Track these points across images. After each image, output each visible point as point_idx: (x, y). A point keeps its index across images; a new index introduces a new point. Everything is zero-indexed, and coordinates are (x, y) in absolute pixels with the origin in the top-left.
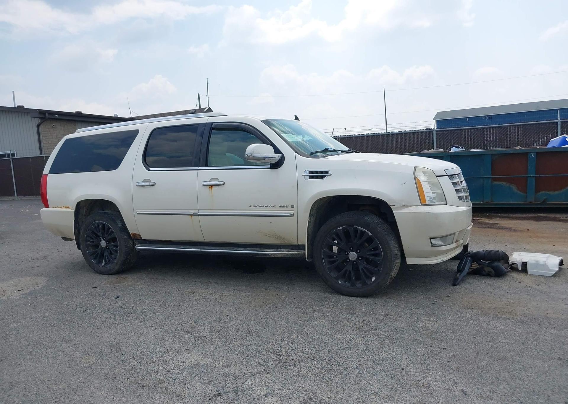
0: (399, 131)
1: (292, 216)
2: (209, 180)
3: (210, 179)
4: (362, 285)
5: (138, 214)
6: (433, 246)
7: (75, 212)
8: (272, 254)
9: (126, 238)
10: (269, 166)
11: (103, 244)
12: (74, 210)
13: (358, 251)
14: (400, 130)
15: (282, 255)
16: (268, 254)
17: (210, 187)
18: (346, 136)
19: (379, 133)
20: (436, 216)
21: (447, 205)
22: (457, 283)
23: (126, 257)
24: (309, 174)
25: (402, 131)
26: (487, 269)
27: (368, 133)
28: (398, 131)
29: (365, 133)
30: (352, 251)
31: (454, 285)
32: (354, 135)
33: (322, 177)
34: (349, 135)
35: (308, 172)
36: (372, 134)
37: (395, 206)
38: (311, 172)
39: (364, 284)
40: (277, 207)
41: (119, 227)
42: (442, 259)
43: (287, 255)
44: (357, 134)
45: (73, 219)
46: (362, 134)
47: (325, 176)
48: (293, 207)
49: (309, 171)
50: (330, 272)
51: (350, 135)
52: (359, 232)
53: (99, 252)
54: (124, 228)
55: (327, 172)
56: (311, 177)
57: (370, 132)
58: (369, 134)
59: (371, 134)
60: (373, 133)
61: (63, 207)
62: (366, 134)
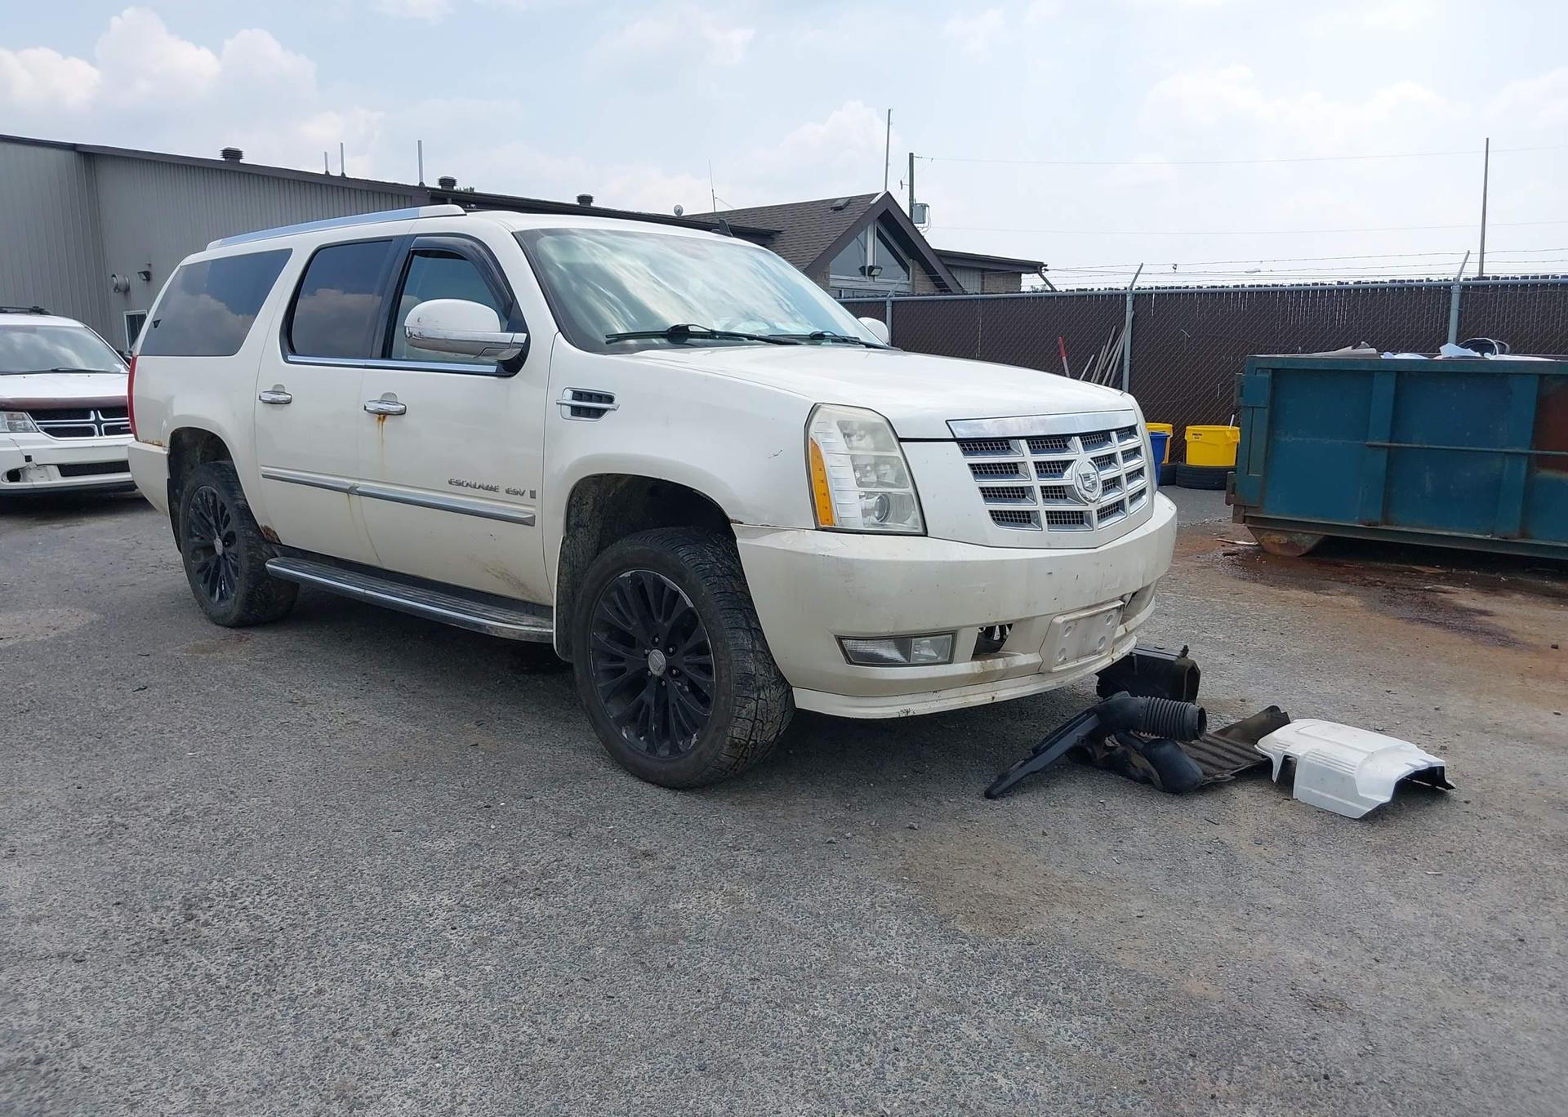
0: (1339, 283)
1: (529, 522)
2: (378, 398)
3: (383, 396)
4: (670, 754)
5: (264, 476)
6: (851, 663)
7: (170, 456)
8: (492, 627)
9: (253, 538)
10: (493, 369)
11: (218, 544)
12: (166, 453)
13: (671, 649)
14: (1342, 280)
15: (514, 633)
16: (484, 625)
17: (379, 419)
18: (1173, 288)
19: (1273, 285)
20: (847, 568)
21: (926, 536)
22: (995, 792)
23: (251, 586)
24: (573, 399)
25: (1347, 283)
26: (1140, 762)
27: (1240, 284)
28: (1335, 283)
29: (1230, 283)
30: (656, 645)
31: (989, 795)
32: (1198, 287)
33: (599, 413)
34: (1184, 285)
35: (569, 394)
36: (1253, 286)
37: (742, 523)
38: (578, 395)
39: (674, 749)
40: (502, 491)
41: (237, 505)
42: (907, 707)
43: (528, 634)
44: (1206, 282)
45: (165, 475)
46: (1223, 287)
47: (605, 410)
48: (533, 495)
49: (574, 392)
50: (606, 702)
51: (1187, 287)
52: (666, 592)
53: (212, 565)
54: (246, 513)
55: (610, 399)
56: (577, 411)
57: (1247, 282)
58: (1243, 286)
59: (1249, 286)
60: (1255, 283)
61: (155, 443)
62: (1234, 287)
